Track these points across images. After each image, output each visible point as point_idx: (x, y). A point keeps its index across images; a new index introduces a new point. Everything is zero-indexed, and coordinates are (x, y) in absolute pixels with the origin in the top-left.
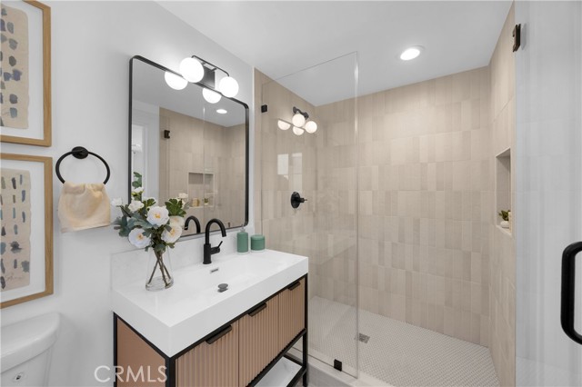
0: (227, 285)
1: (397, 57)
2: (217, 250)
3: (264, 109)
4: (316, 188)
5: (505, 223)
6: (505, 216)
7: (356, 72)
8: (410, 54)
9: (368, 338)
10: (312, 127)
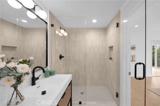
0: (45, 91)
1: (92, 21)
2: (38, 78)
3: (52, 25)
4: (66, 53)
5: (110, 60)
6: (111, 59)
7: (85, 22)
8: (94, 21)
9: (84, 93)
10: (66, 34)
